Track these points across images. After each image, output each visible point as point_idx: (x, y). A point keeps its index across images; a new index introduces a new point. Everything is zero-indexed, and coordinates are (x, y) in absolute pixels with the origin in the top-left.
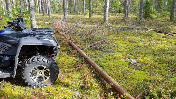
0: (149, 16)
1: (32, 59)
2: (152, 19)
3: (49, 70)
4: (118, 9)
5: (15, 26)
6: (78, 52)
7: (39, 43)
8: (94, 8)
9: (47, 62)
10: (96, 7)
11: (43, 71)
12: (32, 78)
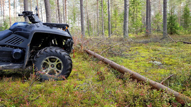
0: (175, 32)
1: (45, 50)
2: (179, 35)
3: (61, 63)
4: (139, 29)
5: (29, 15)
6: (95, 57)
7: (51, 32)
8: (114, 29)
9: (60, 52)
10: (116, 28)
11: (55, 64)
12: (44, 71)
